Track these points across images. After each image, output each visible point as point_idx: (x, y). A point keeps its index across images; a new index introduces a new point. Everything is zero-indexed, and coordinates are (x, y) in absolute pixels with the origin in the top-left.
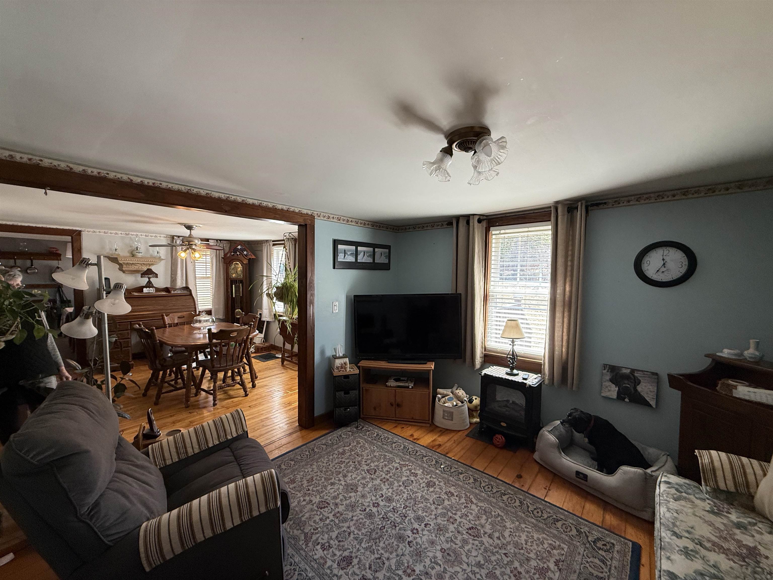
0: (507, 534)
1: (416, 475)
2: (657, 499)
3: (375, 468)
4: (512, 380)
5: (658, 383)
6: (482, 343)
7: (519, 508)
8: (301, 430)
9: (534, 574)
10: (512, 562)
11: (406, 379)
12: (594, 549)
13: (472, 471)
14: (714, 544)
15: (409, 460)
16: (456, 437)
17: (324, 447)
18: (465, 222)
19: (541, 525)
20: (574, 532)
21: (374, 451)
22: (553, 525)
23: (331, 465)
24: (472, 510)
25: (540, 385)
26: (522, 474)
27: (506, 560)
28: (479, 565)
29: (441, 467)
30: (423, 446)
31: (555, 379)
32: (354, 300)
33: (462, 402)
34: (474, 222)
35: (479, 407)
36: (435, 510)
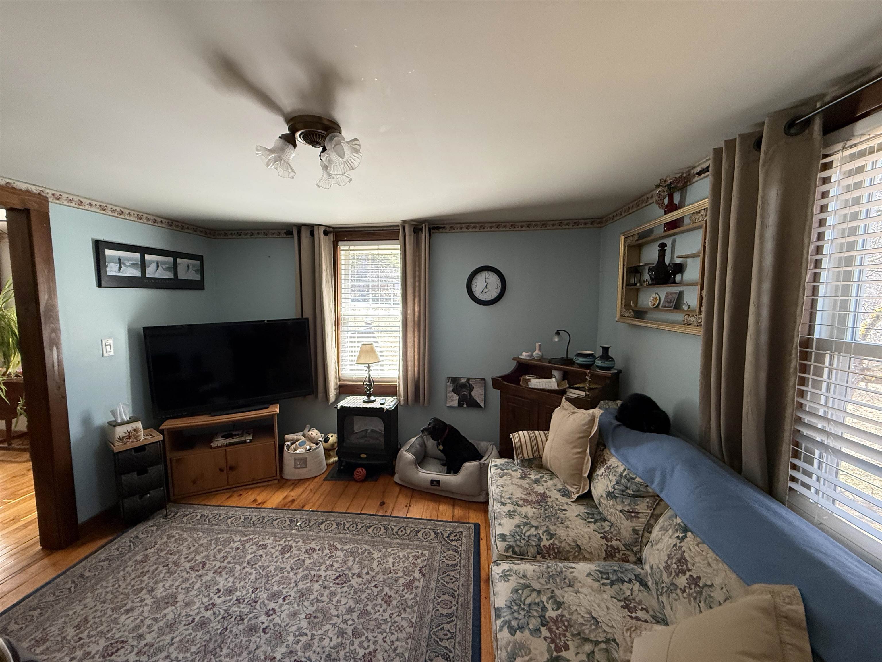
0: (374, 566)
1: (265, 546)
2: (490, 482)
3: (204, 560)
4: (370, 408)
5: (485, 387)
6: (336, 373)
7: (384, 534)
8: (47, 555)
9: (403, 590)
10: (382, 590)
11: (240, 432)
12: (448, 543)
13: (333, 516)
14: (524, 500)
15: (254, 532)
16: (313, 485)
17: (106, 563)
18: (309, 232)
19: (405, 542)
20: (433, 535)
21: (199, 539)
22: (416, 537)
23: (123, 585)
24: (338, 557)
25: (396, 408)
26: (385, 501)
27: (376, 591)
28: (350, 611)
29: (297, 526)
30: (272, 509)
31: (410, 399)
32: (145, 335)
33: (317, 444)
34: (319, 234)
35: (336, 445)
36: (294, 577)
